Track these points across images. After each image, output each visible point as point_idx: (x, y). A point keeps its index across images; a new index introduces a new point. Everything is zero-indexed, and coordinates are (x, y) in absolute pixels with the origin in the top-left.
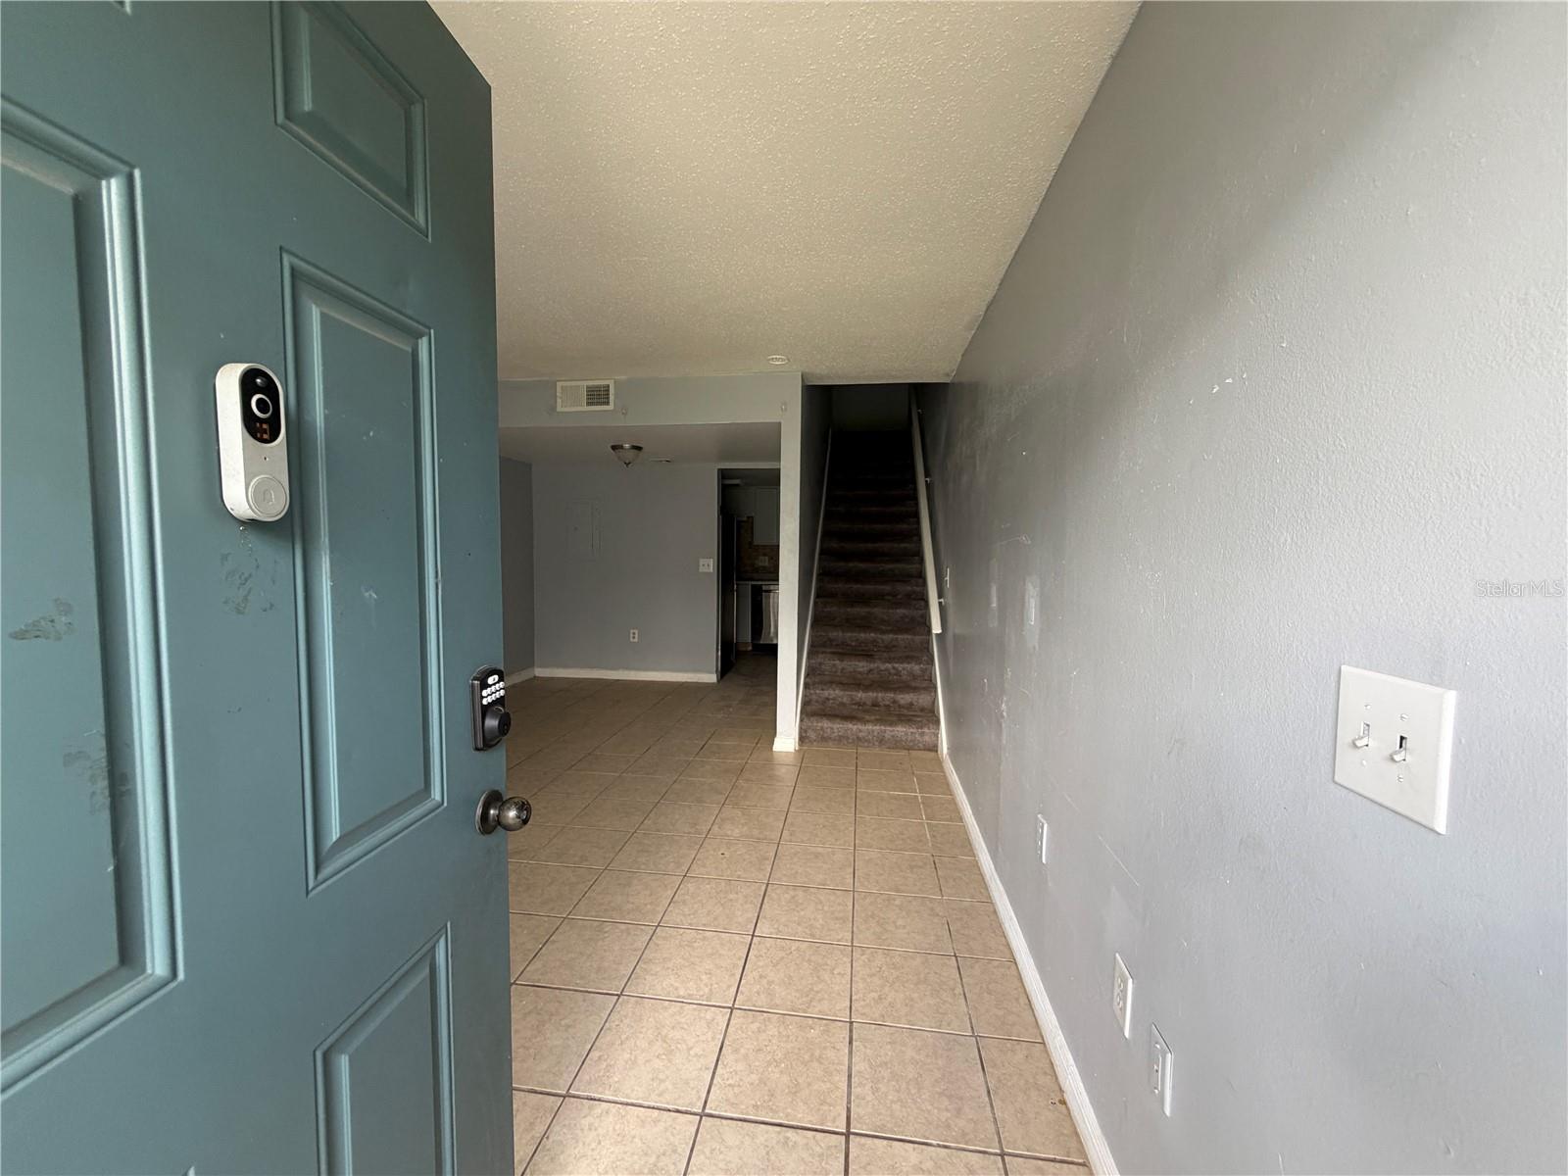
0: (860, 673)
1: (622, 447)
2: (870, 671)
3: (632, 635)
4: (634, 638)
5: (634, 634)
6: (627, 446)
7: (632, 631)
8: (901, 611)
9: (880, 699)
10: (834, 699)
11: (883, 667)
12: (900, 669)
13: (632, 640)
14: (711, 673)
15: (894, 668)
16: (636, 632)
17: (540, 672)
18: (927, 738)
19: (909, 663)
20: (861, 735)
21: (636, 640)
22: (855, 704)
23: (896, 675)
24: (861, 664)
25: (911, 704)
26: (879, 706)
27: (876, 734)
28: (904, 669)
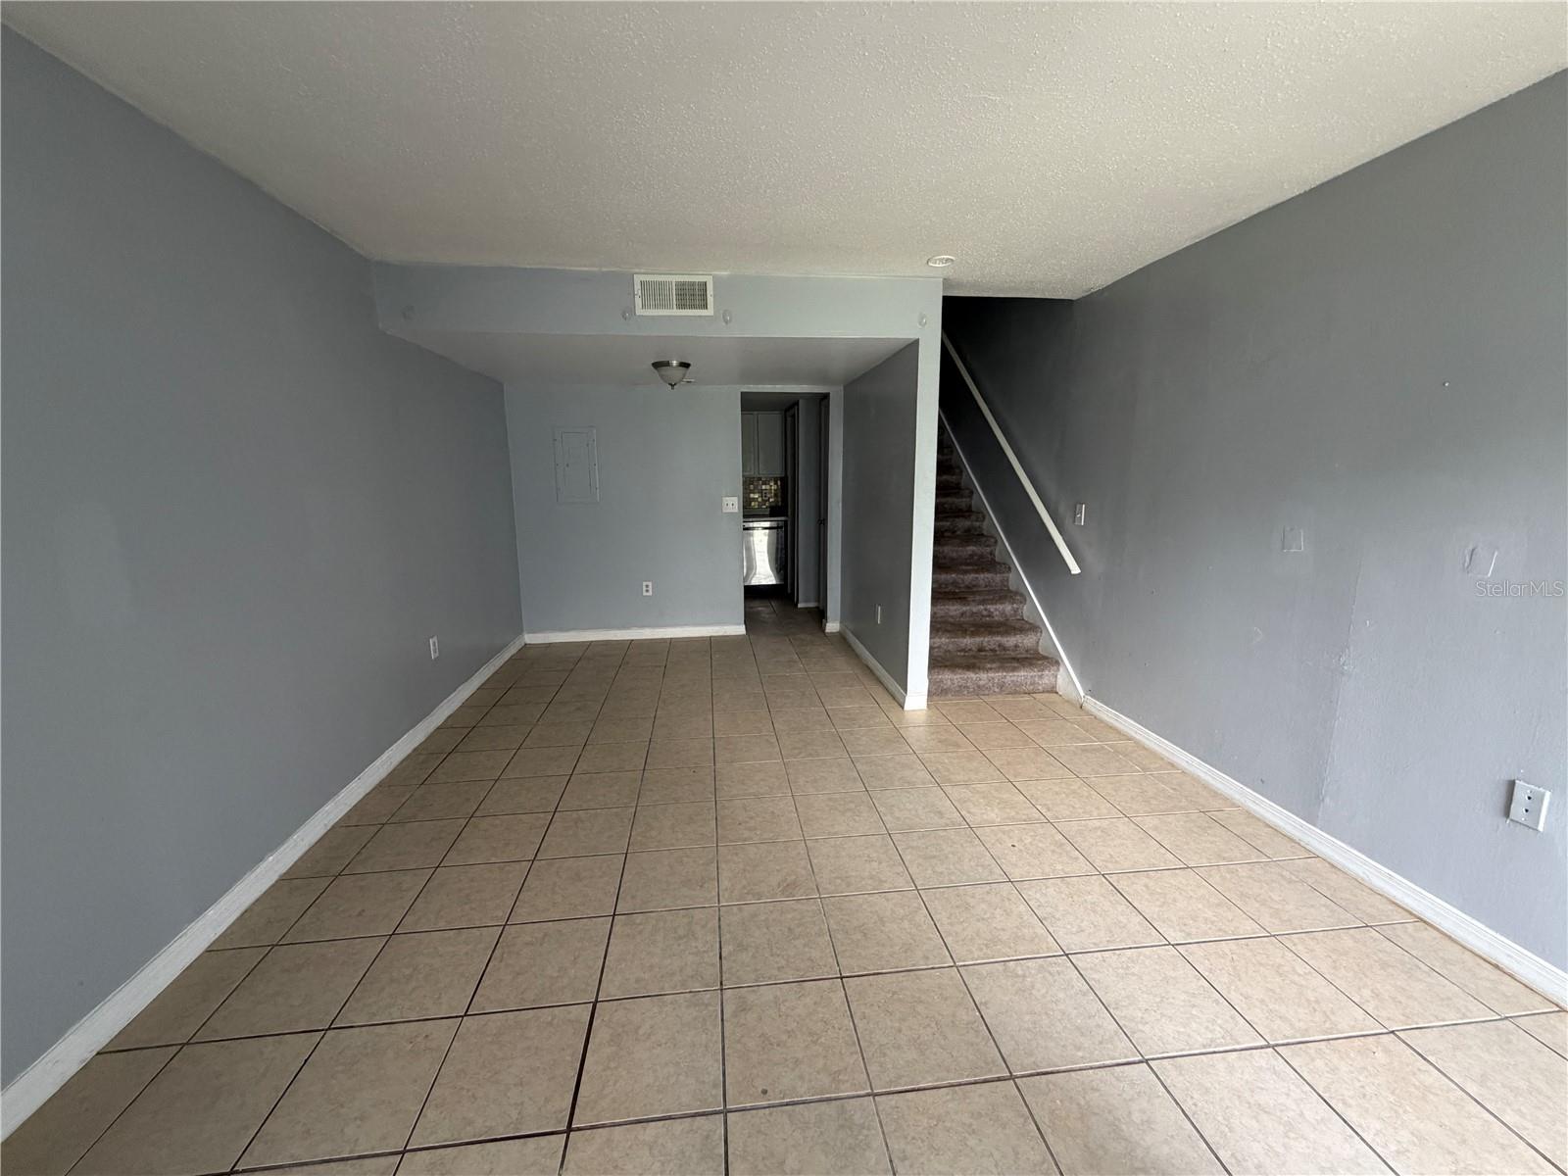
0: (952, 617)
1: (667, 364)
2: (962, 614)
3: (644, 589)
4: (647, 591)
5: (647, 586)
6: (675, 363)
7: (645, 584)
8: (971, 549)
9: (985, 644)
10: (939, 647)
11: (975, 610)
12: (992, 610)
13: (645, 594)
14: (739, 624)
15: (986, 610)
16: (650, 584)
17: (530, 638)
18: (1046, 680)
19: (1001, 604)
20: (982, 683)
21: (650, 593)
22: (960, 651)
23: (989, 616)
24: (952, 608)
25: (1016, 646)
26: (985, 651)
27: (996, 681)
28: (996, 610)
